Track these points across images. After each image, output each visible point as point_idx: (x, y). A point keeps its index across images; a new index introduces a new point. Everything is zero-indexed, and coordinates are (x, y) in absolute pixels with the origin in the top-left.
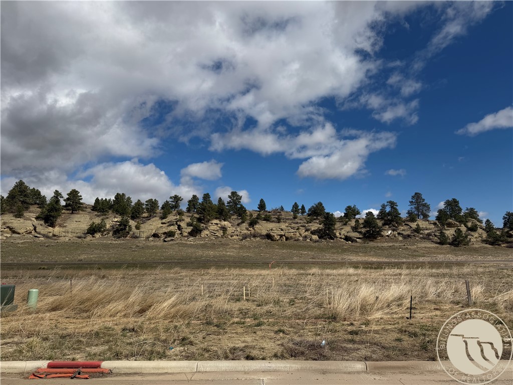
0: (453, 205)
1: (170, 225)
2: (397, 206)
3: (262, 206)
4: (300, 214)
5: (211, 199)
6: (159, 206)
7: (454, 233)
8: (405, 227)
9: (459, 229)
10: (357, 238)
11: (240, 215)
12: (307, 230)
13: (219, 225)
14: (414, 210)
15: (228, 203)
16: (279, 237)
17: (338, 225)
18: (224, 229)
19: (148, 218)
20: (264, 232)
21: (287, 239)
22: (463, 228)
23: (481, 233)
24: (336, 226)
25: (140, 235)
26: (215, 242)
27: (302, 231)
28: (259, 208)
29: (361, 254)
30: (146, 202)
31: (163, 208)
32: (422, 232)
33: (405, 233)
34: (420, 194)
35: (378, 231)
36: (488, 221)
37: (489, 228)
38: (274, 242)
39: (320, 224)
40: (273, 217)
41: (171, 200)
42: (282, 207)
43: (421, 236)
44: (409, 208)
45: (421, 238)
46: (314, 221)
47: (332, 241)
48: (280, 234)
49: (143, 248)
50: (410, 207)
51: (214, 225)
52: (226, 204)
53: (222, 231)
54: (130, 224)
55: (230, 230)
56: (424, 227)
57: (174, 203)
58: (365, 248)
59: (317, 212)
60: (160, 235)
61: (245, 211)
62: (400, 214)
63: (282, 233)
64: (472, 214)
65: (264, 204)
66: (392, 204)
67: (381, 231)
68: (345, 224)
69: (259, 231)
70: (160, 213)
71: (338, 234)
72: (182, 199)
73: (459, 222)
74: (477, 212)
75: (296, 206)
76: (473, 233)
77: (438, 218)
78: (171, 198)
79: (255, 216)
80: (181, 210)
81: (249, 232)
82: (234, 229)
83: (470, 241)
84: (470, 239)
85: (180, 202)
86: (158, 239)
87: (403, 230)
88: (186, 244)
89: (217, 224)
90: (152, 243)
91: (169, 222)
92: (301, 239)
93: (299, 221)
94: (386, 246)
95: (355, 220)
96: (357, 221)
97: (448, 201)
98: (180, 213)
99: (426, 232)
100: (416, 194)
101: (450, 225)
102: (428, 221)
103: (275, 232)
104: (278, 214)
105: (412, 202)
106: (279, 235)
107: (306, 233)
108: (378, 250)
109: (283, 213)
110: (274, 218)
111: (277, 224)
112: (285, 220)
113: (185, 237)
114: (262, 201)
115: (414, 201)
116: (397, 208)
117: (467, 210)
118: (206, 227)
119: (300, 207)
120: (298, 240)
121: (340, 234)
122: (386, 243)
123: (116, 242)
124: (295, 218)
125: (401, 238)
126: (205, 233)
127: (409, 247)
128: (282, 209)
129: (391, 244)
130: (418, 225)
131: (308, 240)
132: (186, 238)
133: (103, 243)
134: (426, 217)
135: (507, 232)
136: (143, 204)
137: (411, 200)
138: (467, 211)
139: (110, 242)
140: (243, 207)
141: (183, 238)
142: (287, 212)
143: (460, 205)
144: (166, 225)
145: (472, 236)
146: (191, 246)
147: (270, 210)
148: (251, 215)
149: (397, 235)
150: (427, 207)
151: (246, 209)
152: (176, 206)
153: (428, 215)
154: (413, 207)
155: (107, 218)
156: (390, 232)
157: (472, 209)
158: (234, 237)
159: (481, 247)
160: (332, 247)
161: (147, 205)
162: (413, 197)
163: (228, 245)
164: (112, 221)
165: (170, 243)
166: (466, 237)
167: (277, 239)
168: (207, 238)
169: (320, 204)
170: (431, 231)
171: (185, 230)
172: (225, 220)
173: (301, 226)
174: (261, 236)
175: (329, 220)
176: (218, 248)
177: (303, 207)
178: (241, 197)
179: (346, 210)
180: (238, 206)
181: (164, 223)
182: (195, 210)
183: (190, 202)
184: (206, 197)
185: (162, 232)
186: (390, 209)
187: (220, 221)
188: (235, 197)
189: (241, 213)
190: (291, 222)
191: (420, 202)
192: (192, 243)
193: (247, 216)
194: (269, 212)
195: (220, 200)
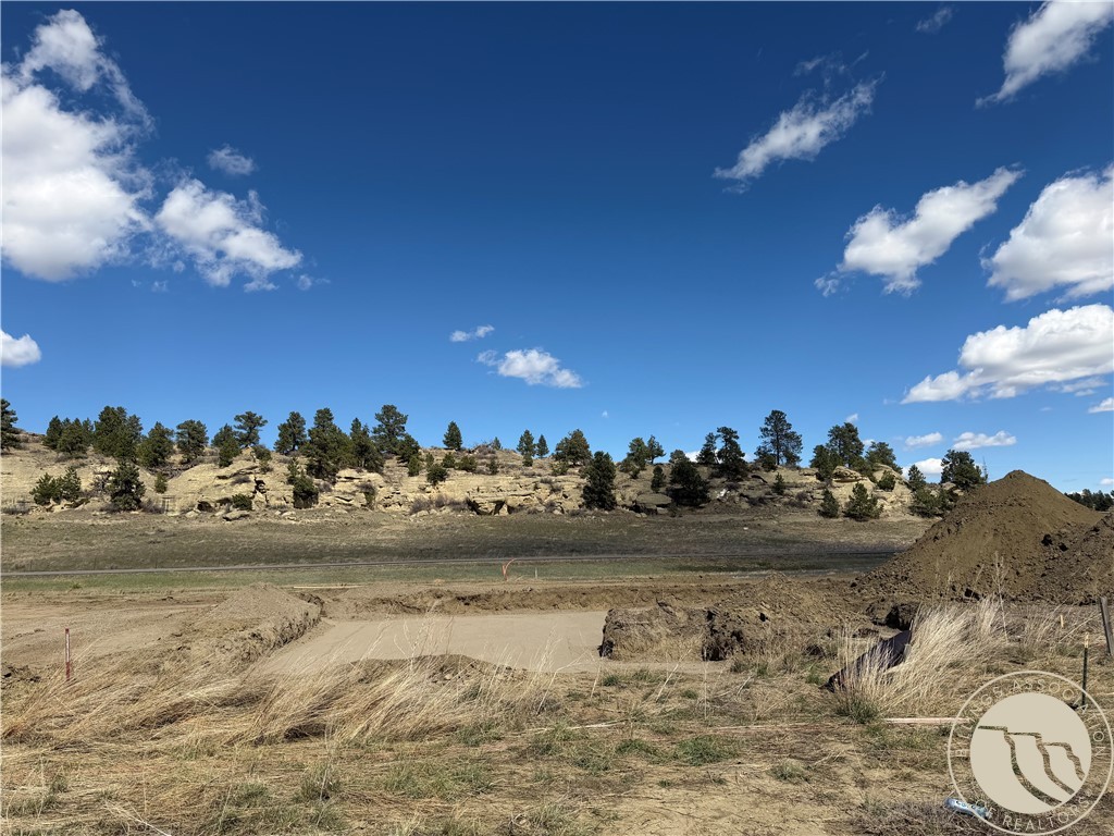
0: (846, 436)
1: (240, 482)
2: (737, 437)
3: (453, 439)
4: (536, 456)
5: (334, 422)
6: (207, 438)
7: (852, 494)
8: (754, 483)
9: (861, 486)
10: (658, 506)
11: (404, 459)
12: (554, 490)
13: (356, 481)
14: (769, 446)
15: (375, 432)
16: (494, 505)
17: (620, 477)
18: (369, 490)
19: (188, 463)
20: (460, 497)
21: (511, 509)
22: (868, 484)
23: (902, 494)
24: (615, 482)
25: (163, 505)
26: (347, 521)
27: (544, 491)
28: (445, 443)
29: (670, 540)
30: (179, 427)
31: (217, 442)
32: (786, 491)
33: (754, 495)
34: (782, 414)
35: (700, 491)
36: (914, 469)
37: (916, 481)
38: (484, 517)
39: (582, 477)
40: (480, 461)
41: (238, 424)
42: (497, 442)
43: (786, 500)
44: (759, 443)
45: (785, 504)
46: (570, 470)
47: (606, 512)
48: (496, 499)
49: (174, 535)
50: (762, 440)
51: (348, 480)
52: (371, 435)
53: (363, 495)
54: (140, 479)
55: (381, 494)
56: (792, 481)
57: (244, 432)
58: (676, 525)
59: (573, 450)
60: (212, 505)
61: (417, 448)
62: (743, 454)
63: (501, 496)
64: (883, 454)
65: (458, 435)
66: (729, 434)
67: (706, 490)
68: (634, 477)
69: (448, 493)
70: (212, 454)
71: (618, 499)
72: (266, 421)
73: (860, 471)
74: (891, 450)
75: (527, 438)
76: (885, 494)
77: (815, 463)
78: (237, 418)
79: (439, 460)
80: (262, 447)
81: (426, 496)
82: (392, 489)
83: (881, 509)
84: (882, 506)
85: (259, 428)
86: (209, 515)
87: (750, 488)
88: (278, 525)
89: (351, 479)
90: (195, 525)
91: (235, 475)
92: (542, 508)
93: (537, 472)
94: (717, 521)
95: (653, 468)
96: (658, 469)
97: (837, 427)
98: (262, 454)
99: (796, 491)
100: (774, 413)
101: (843, 478)
102: (798, 468)
103: (485, 494)
104: (489, 455)
105: (766, 429)
106: (494, 502)
107: (553, 497)
108: (703, 530)
109: (499, 454)
110: (483, 464)
111: (490, 477)
112: (507, 469)
113: (275, 508)
114: (453, 427)
115: (769, 428)
116: (738, 442)
117: (873, 447)
118: (325, 486)
119: (536, 441)
120: (535, 512)
121: (623, 499)
122: (717, 516)
123: (107, 522)
124: (528, 463)
125: (745, 506)
126: (324, 497)
127: (763, 523)
128: (497, 444)
129: (725, 518)
130: (779, 478)
131: (557, 512)
132: (278, 513)
133: (72, 525)
134: (792, 460)
135: (951, 492)
136: (171, 433)
137: (764, 426)
138: (873, 450)
139: (90, 522)
140: (413, 440)
141: (269, 513)
142: (508, 452)
143: (860, 437)
144: (230, 481)
145: (885, 499)
146: (291, 528)
147: (472, 449)
148: (430, 458)
149: (737, 499)
150: (796, 440)
151: (420, 444)
152: (250, 439)
153: (798, 458)
154: (768, 439)
155: (83, 465)
156: (723, 493)
157: (882, 445)
158: (393, 508)
159: (902, 522)
160: (608, 526)
161: (181, 434)
162: (768, 420)
163: (379, 525)
164: (95, 473)
165: (239, 522)
166: (874, 501)
167: (490, 510)
168: (327, 511)
169: (578, 435)
170: (806, 489)
171: (273, 493)
172: (370, 470)
173: (542, 482)
174: (454, 504)
175: (601, 469)
176: (354, 534)
177: (542, 441)
178: (406, 418)
179: (632, 446)
180: (399, 438)
181: (224, 478)
182: (296, 448)
183: (283, 428)
184: (324, 417)
185: (217, 498)
186: (724, 444)
187: (359, 471)
188: (391, 419)
189: (409, 454)
190: (519, 472)
191: (782, 430)
192: (293, 522)
193: (422, 460)
194: (470, 452)
195: (356, 424)
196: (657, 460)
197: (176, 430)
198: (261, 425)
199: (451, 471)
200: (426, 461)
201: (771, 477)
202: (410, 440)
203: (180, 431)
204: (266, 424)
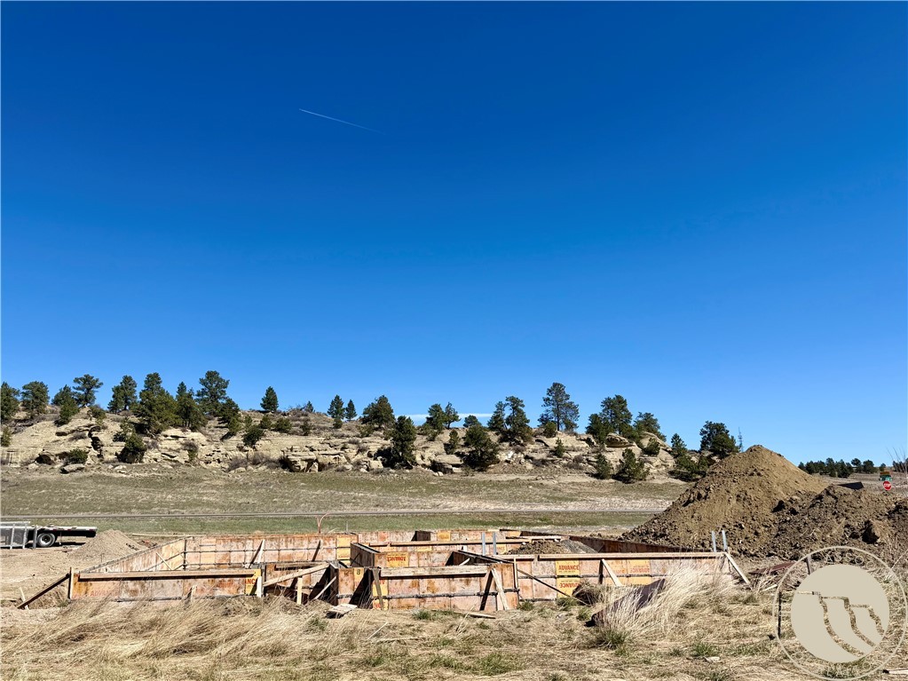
0: (616, 406)
1: (76, 438)
2: (523, 406)
3: (270, 402)
4: (345, 419)
5: (162, 385)
6: (49, 398)
7: (622, 458)
8: (537, 446)
9: (630, 451)
10: (454, 466)
11: (225, 420)
12: (361, 450)
13: (181, 440)
14: (550, 414)
15: (198, 395)
16: (306, 463)
17: (419, 441)
18: (191, 448)
19: (27, 422)
20: (276, 455)
21: (321, 467)
22: (636, 450)
23: (664, 459)
24: (415, 443)
25: (8, 458)
26: (172, 475)
27: (352, 452)
28: (263, 406)
29: (464, 497)
30: (24, 388)
31: (56, 402)
32: (565, 454)
33: (537, 456)
34: (562, 386)
35: (491, 453)
36: (676, 437)
37: (678, 450)
38: (296, 474)
39: (386, 439)
40: (294, 423)
41: (77, 385)
42: (310, 405)
43: (565, 462)
44: (542, 411)
45: (564, 466)
46: (375, 432)
47: (408, 471)
48: (308, 457)
49: (17, 485)
50: (544, 409)
51: (171, 440)
52: (195, 397)
53: (187, 452)
55: (203, 452)
56: (570, 445)
57: (82, 393)
58: (469, 483)
59: (378, 415)
60: (52, 458)
61: (237, 410)
62: (528, 421)
63: (313, 456)
64: (648, 423)
65: (275, 399)
66: (516, 403)
67: (496, 452)
68: (432, 440)
69: (265, 452)
70: (53, 412)
71: (418, 459)
72: (102, 384)
73: (629, 438)
74: (656, 420)
75: (337, 402)
76: (651, 459)
77: (590, 430)
78: (76, 380)
79: (257, 421)
80: (97, 406)
81: (244, 455)
82: (213, 447)
83: (648, 472)
84: (649, 469)
85: (95, 389)
86: (49, 467)
87: (534, 451)
88: (110, 478)
89: (176, 437)
90: (36, 476)
91: (73, 431)
92: (349, 467)
93: (346, 433)
94: (505, 480)
95: (449, 431)
96: (454, 433)
97: (609, 399)
98: (97, 414)
99: (573, 455)
100: (555, 385)
101: (613, 443)
102: (575, 434)
103: (298, 453)
104: (302, 418)
105: (548, 399)
106: (306, 460)
107: (360, 456)
108: (492, 488)
109: (311, 417)
110: (297, 425)
111: (303, 438)
112: (319, 431)
113: (107, 462)
114: (270, 392)
115: (551, 398)
116: (524, 409)
117: (640, 416)
118: (153, 443)
119: (345, 406)
120: (343, 470)
121: (423, 458)
122: (505, 475)
124: (337, 426)
125: (530, 466)
126: (150, 455)
127: (545, 482)
128: (310, 407)
129: (512, 477)
130: (559, 442)
131: (363, 470)
132: (110, 467)
134: (570, 427)
135: (709, 457)
136: (17, 393)
137: (546, 396)
138: (640, 419)
140: (233, 403)
141: (103, 466)
142: (319, 414)
143: (629, 407)
144: (68, 437)
145: (651, 463)
146: (122, 482)
147: (287, 411)
148: (249, 420)
149: (523, 460)
150: (574, 409)
151: (240, 407)
152: (87, 399)
153: (575, 425)
154: (550, 408)
156: (510, 455)
157: (648, 415)
158: (213, 464)
159: (666, 484)
160: (409, 484)
161: (26, 394)
162: (550, 391)
163: (200, 480)
165: (77, 475)
166: (641, 465)
167: (302, 468)
168: (154, 466)
169: (383, 400)
170: (582, 453)
171: (108, 449)
172: (193, 429)
173: (350, 442)
174: (269, 462)
175: (403, 431)
176: (178, 487)
177: (351, 405)
178: (227, 382)
179: (431, 411)
180: (220, 401)
181: (63, 434)
182: (127, 408)
183: (117, 390)
184: (153, 380)
185: (57, 452)
186: (511, 411)
187: (184, 431)
188: (214, 382)
189: (228, 415)
190: (329, 434)
191: (562, 400)
192: (124, 476)
193: (241, 421)
194: (284, 415)
195: (182, 388)
196: (452, 425)
197: (22, 390)
198: (98, 387)
199: (267, 432)
200: (245, 422)
201: (552, 442)
202: (230, 403)
203: (25, 391)
204: (102, 387)
